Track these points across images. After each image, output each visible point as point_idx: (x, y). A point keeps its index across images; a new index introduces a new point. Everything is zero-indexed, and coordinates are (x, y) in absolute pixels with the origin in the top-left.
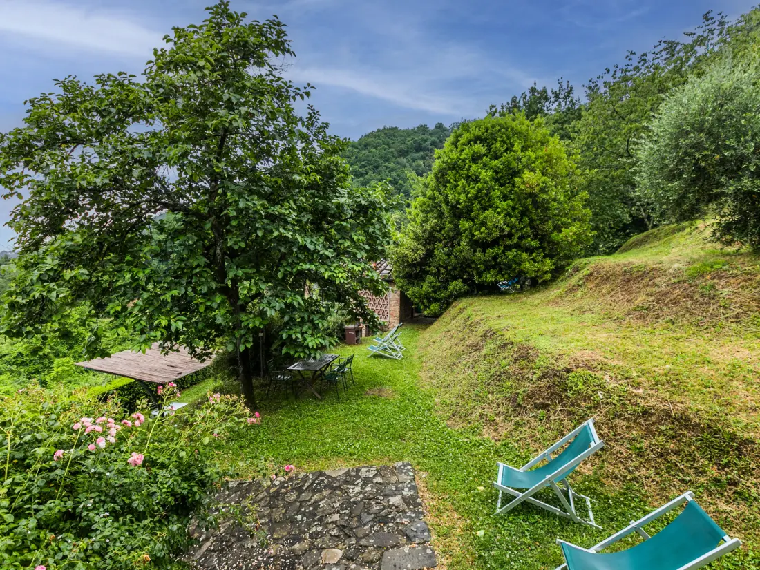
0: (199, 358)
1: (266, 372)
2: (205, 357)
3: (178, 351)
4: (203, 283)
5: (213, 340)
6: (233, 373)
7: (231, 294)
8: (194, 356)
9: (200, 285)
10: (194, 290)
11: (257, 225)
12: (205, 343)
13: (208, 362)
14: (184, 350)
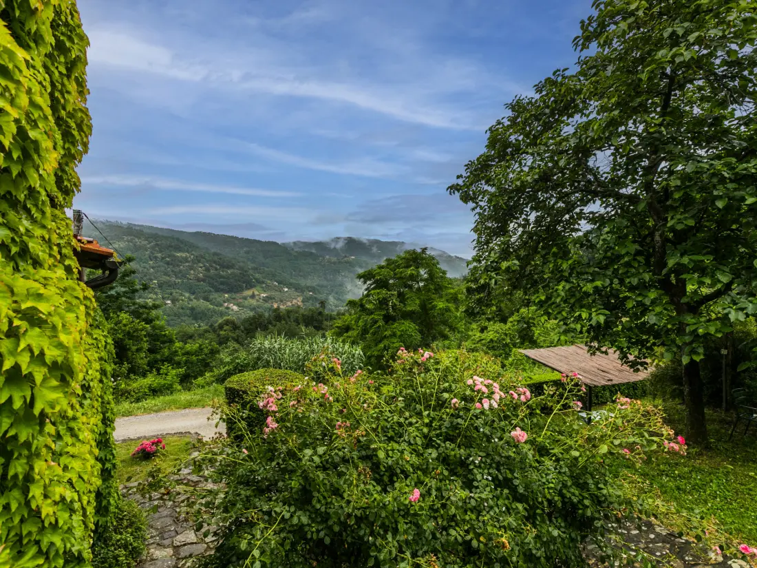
0: (631, 367)
1: (732, 406)
2: (639, 367)
3: (606, 353)
4: (633, 275)
5: (651, 348)
6: (677, 394)
7: (673, 290)
8: (626, 363)
9: (628, 277)
10: (622, 282)
11: (715, 193)
12: (640, 350)
13: (643, 375)
14: (614, 354)
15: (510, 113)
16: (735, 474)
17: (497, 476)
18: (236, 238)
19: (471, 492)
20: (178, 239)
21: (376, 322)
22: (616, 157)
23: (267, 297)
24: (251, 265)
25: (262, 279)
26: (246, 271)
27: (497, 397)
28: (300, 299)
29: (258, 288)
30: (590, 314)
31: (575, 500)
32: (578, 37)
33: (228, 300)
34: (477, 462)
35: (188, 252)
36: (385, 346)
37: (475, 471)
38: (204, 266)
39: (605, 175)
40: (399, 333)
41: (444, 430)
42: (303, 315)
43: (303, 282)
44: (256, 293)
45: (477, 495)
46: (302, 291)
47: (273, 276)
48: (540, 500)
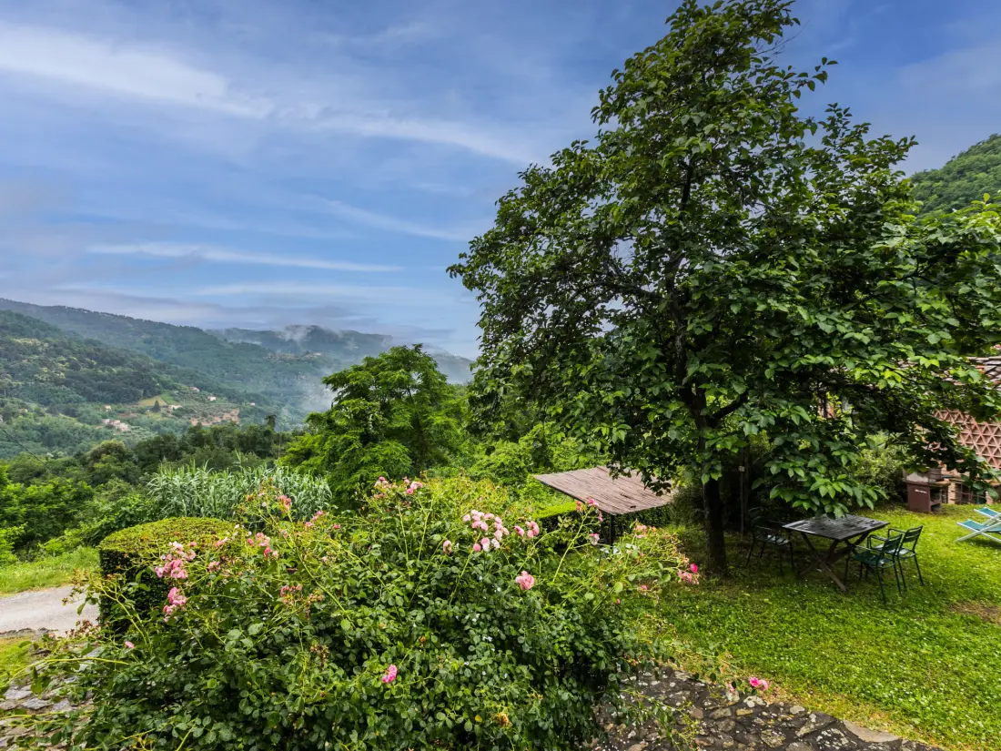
0: (654, 490)
2: (662, 489)
3: (629, 475)
4: (655, 384)
5: (673, 468)
6: (698, 519)
7: (693, 401)
8: (649, 485)
9: (650, 387)
10: (643, 392)
11: (731, 297)
12: (663, 470)
13: (666, 499)
14: (637, 476)
15: (523, 184)
16: (752, 602)
17: (499, 635)
18: (130, 319)
19: (466, 660)
20: (19, 316)
21: (351, 443)
22: (638, 249)
23: (179, 409)
24: (153, 361)
25: (172, 383)
26: (144, 370)
27: (499, 534)
28: (236, 412)
29: (165, 395)
30: (611, 430)
31: (588, 653)
32: (597, 108)
33: (111, 415)
34: (474, 620)
35: (38, 337)
36: (362, 477)
37: (472, 632)
38: (69, 360)
39: (627, 269)
40: (381, 459)
41: (434, 583)
42: (240, 436)
43: (241, 388)
44: (162, 403)
45: (473, 663)
46: (240, 401)
47: (192, 378)
48: (549, 658)
